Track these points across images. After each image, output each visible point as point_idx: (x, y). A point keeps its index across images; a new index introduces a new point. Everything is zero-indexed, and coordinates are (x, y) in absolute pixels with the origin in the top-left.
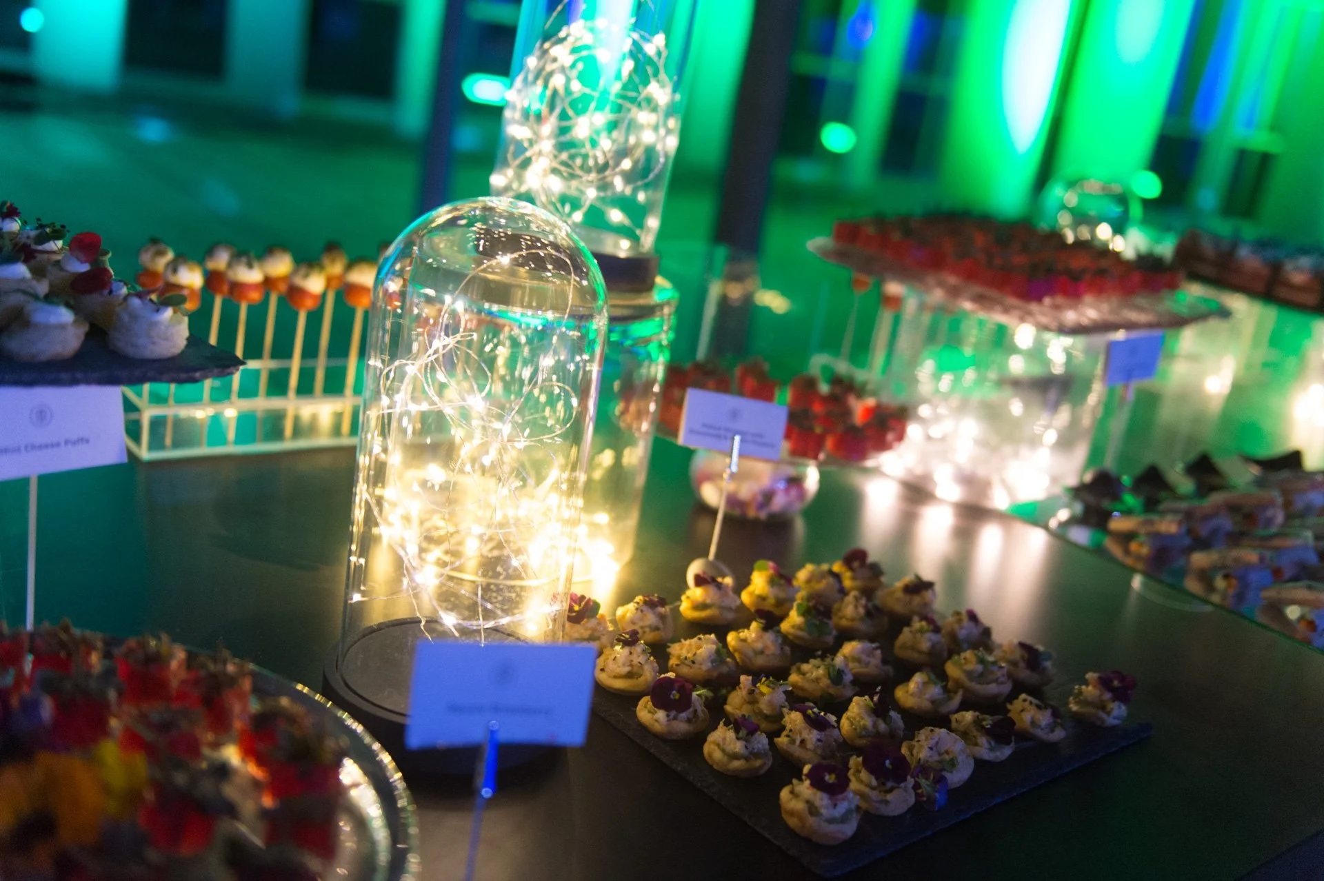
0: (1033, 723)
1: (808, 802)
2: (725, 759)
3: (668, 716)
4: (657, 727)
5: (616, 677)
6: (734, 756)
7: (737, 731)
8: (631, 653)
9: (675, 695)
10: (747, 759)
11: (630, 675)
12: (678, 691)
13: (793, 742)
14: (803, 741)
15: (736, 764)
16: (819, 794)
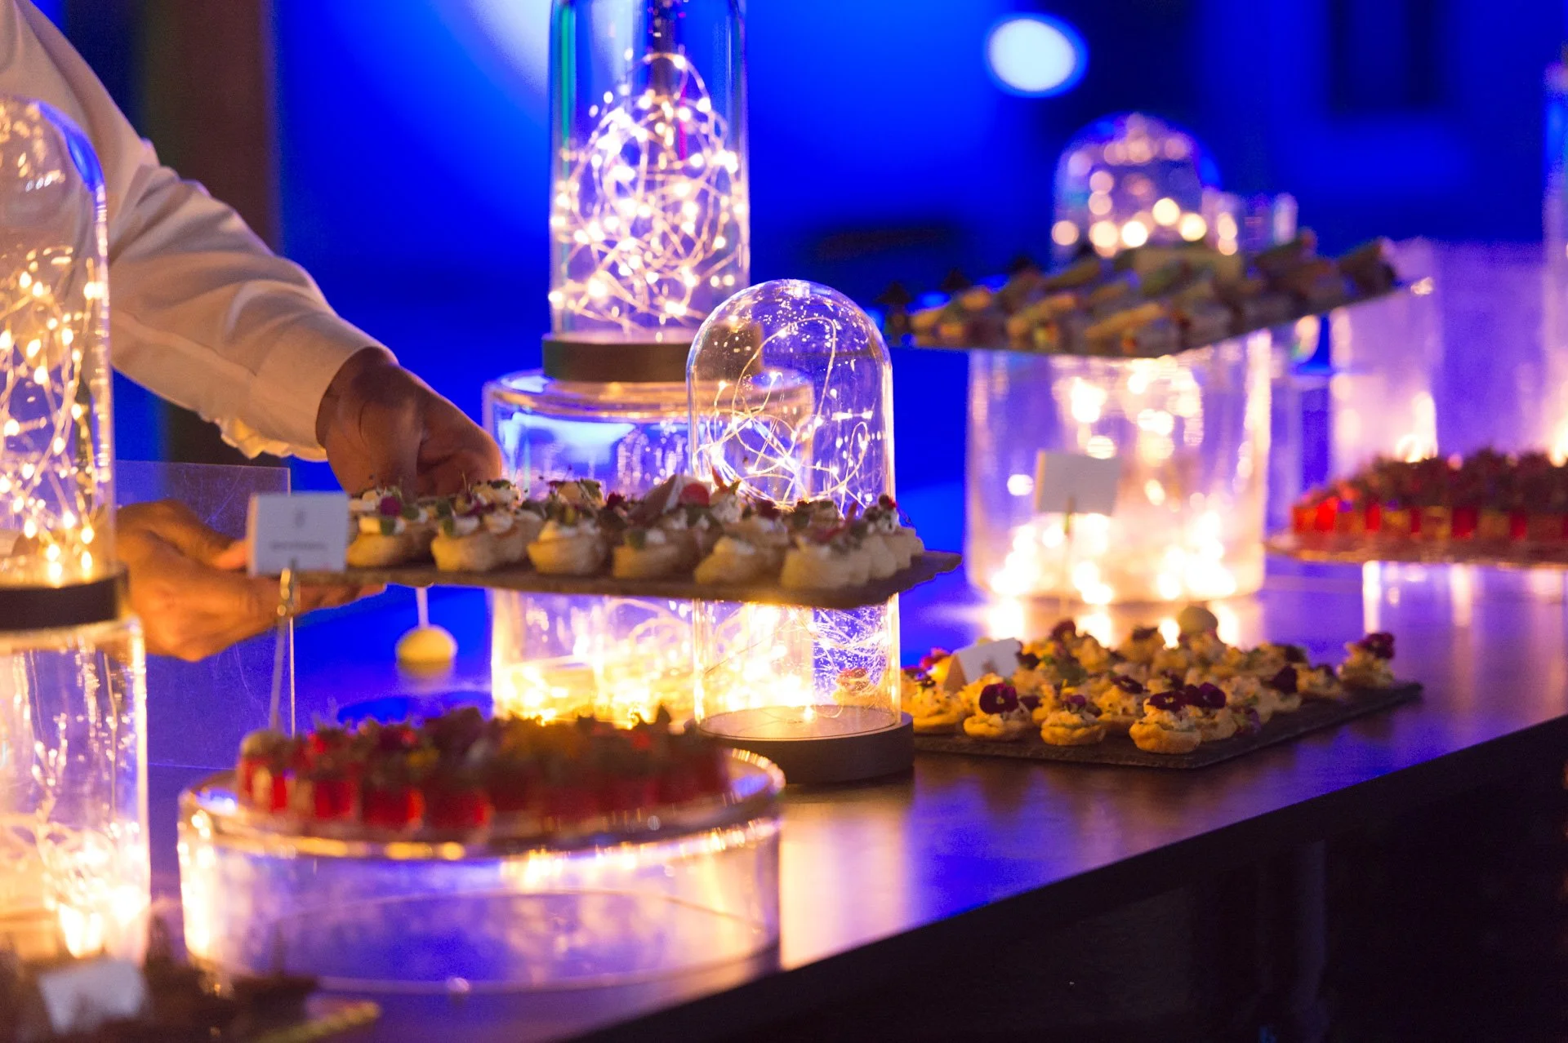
0: (1311, 684)
1: (1157, 723)
2: (1068, 731)
3: (1002, 717)
4: (994, 731)
5: (929, 716)
6: (1075, 727)
7: (1069, 710)
8: (935, 693)
9: (1000, 700)
10: (1087, 726)
11: (940, 712)
12: (1003, 697)
13: (1115, 714)
14: (1125, 710)
15: (1079, 732)
16: (1165, 713)
